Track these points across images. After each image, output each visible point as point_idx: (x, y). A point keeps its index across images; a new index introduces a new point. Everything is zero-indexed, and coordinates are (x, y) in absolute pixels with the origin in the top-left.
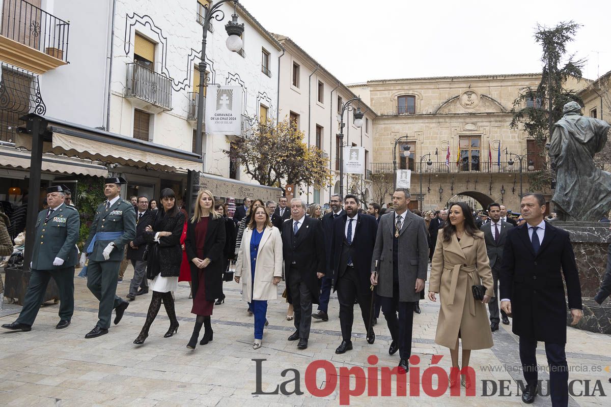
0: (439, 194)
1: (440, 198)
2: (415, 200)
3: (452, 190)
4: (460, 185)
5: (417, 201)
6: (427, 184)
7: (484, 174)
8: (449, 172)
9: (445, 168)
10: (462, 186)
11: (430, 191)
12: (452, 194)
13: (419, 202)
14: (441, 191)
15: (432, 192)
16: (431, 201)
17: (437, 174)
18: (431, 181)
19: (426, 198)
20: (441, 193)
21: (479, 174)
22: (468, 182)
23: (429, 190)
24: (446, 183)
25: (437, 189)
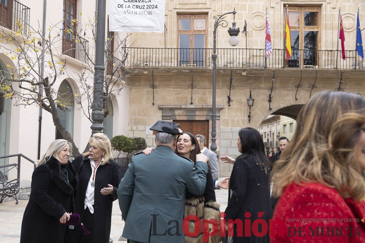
0: (247, 108)
1: (249, 116)
2: (204, 118)
3: (270, 101)
4: (285, 92)
5: (208, 121)
6: (226, 91)
7: (327, 71)
8: (266, 67)
9: (259, 62)
10: (287, 95)
11: (231, 103)
12: (270, 109)
13: (211, 122)
14: (251, 102)
15: (234, 104)
16: (233, 121)
17: (244, 70)
18: (234, 83)
19: (224, 116)
20: (250, 107)
21: (317, 72)
22: (298, 86)
23: (229, 100)
24: (260, 88)
25: (244, 100)
